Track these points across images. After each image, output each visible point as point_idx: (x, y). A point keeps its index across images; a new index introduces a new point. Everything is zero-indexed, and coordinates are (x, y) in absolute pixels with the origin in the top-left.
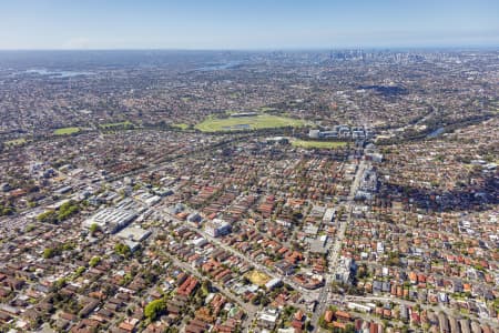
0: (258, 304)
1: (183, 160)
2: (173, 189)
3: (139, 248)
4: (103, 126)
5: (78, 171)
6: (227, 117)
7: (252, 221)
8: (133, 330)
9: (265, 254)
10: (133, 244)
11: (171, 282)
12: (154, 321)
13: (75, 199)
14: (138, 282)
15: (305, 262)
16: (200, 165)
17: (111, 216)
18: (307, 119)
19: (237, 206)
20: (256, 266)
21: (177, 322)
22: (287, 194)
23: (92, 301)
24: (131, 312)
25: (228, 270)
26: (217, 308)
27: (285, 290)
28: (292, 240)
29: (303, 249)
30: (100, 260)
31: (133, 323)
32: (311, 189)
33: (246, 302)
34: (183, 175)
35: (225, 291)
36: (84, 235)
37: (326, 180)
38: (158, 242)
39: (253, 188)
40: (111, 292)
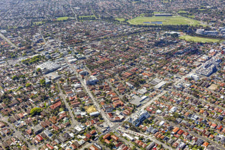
0: (79, 121)
1: (105, 41)
2: (87, 56)
3: (50, 83)
4: (80, 17)
5: (53, 40)
6: (151, 16)
7: (113, 80)
8: (23, 118)
9: (104, 98)
10: (47, 81)
11: (52, 102)
12: (33, 116)
13: (41, 54)
14: (39, 98)
15: (122, 108)
16: (112, 44)
17: (49, 65)
18: (205, 20)
19: (112, 71)
20: (95, 103)
21: (41, 120)
22: (147, 69)
23: (16, 102)
24: (26, 110)
25: (79, 103)
26: (60, 118)
27: (98, 118)
28: (127, 95)
29: (128, 101)
30: (31, 85)
31: (24, 115)
32: (164, 68)
33: (76, 119)
34: (98, 49)
35: (71, 112)
36: (34, 73)
37: (179, 63)
38: (60, 82)
39: (130, 62)
40: (26, 100)
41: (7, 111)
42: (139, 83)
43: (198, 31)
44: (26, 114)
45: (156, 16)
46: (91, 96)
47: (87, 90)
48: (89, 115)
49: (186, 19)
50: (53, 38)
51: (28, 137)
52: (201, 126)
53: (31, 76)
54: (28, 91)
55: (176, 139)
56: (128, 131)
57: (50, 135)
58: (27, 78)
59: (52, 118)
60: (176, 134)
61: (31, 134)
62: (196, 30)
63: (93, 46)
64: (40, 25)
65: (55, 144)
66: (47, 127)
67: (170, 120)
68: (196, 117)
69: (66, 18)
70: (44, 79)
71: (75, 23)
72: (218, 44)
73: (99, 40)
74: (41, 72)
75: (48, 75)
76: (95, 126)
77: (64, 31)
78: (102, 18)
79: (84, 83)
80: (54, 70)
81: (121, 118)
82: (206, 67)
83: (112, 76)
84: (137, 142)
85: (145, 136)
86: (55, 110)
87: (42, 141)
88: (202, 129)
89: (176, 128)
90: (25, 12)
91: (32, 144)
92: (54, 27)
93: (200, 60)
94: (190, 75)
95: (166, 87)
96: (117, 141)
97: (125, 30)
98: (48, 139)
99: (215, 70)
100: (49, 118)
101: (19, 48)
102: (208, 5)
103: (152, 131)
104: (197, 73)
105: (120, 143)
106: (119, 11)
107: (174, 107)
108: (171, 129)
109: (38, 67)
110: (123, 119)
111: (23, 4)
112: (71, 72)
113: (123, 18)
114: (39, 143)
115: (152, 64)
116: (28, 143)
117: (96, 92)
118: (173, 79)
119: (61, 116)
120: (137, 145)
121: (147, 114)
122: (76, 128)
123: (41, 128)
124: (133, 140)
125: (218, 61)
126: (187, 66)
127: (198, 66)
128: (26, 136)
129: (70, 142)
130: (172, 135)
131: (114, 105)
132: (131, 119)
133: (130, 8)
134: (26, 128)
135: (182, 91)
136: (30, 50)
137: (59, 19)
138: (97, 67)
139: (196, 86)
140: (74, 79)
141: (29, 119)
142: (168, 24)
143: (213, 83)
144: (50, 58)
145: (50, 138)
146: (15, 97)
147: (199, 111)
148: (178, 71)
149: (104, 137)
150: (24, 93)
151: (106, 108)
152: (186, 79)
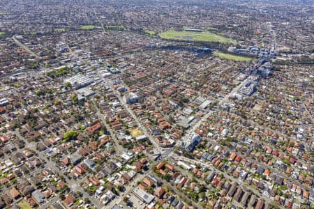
0: (125, 148)
1: (139, 54)
2: (122, 70)
3: (83, 100)
4: (107, 27)
5: (80, 51)
6: (181, 30)
7: (155, 98)
8: (55, 144)
9: (149, 119)
10: (80, 97)
11: (89, 123)
12: (67, 141)
13: (69, 66)
14: (72, 119)
15: (170, 130)
16: (147, 58)
17: (79, 79)
18: (234, 38)
19: (152, 87)
20: (140, 125)
21: (78, 145)
22: (188, 86)
23: (44, 123)
24: (58, 134)
25: (121, 124)
26: (102, 144)
27: (147, 143)
28: (172, 115)
29: (174, 122)
30: (60, 102)
31: (56, 140)
32: (205, 85)
33: (120, 144)
34: (133, 63)
35: (113, 136)
36: (62, 87)
37: (219, 81)
38: (96, 99)
39: (169, 78)
40: (56, 121)
41: (33, 135)
42: (183, 102)
43: (230, 49)
44: (58, 138)
46: (133, 116)
47: (129, 110)
48: (135, 139)
49: (216, 36)
50: (80, 48)
51: (64, 170)
52: (257, 151)
53: (60, 92)
54: (57, 110)
55: (235, 166)
56: (181, 158)
57: (93, 166)
58: (54, 94)
59: (92, 144)
60: (234, 160)
61: (68, 165)
62: (228, 47)
63: (127, 59)
64: (62, 32)
65: (100, 177)
66: (87, 154)
67: (225, 145)
68: (250, 140)
69: (92, 27)
70: (76, 95)
71: (103, 33)
72: (251, 62)
73: (132, 53)
74: (71, 87)
75: (81, 91)
76: (145, 152)
77: (91, 40)
78: (131, 29)
79: (124, 100)
80: (86, 85)
81: (172, 143)
82: (247, 85)
83: (153, 93)
84: (195, 171)
85: (202, 164)
86: (94, 133)
87: (83, 173)
88: (258, 154)
89: (233, 154)
90: (44, 17)
91: (70, 178)
92: (79, 36)
93: (239, 79)
94: (234, 94)
95: (211, 107)
96: (173, 171)
97: (157, 44)
98: (90, 172)
99: (255, 90)
100: (88, 144)
101: (41, 58)
102: (234, 23)
103: (209, 158)
104: (239, 92)
105: (177, 173)
106: (148, 23)
107: (225, 130)
108: (228, 155)
109: (67, 80)
110: (174, 144)
111: (41, 7)
112: (107, 88)
113: (153, 30)
114: (79, 176)
115: (192, 82)
116: (65, 177)
117: (139, 112)
118: (216, 98)
119: (102, 141)
120: (195, 175)
121: (199, 137)
122: (123, 156)
123: (80, 157)
124: (190, 170)
125: (256, 81)
126: (227, 84)
127: (238, 85)
128: (61, 167)
129: (118, 174)
130: (230, 163)
131: (161, 127)
132: (183, 144)
133: (159, 21)
134: (61, 157)
135: (228, 111)
136: (53, 60)
137: (84, 27)
138: (135, 82)
139: (241, 107)
140: (112, 96)
141: (63, 145)
142: (203, 40)
143: (256, 103)
144: (80, 70)
145: (93, 169)
146: (43, 117)
147: (250, 134)
148: (220, 90)
149: (158, 167)
150: (54, 112)
151: (153, 131)
152: (230, 98)
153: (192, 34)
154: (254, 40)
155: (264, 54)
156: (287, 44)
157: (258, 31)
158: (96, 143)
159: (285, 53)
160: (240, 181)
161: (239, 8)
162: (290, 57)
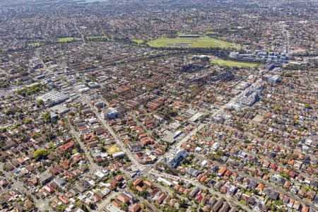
0: (100, 165)
1: (123, 66)
2: (101, 85)
3: (56, 118)
4: (88, 38)
5: (56, 65)
6: (175, 37)
7: (138, 113)
8: (23, 163)
9: (128, 135)
10: (53, 115)
11: (62, 141)
12: (37, 161)
13: (42, 83)
14: (43, 137)
15: (152, 146)
16: (132, 70)
17: (54, 96)
18: (238, 42)
19: (135, 101)
20: (118, 142)
21: (49, 165)
22: (177, 98)
23: (13, 143)
24: (27, 154)
25: (97, 141)
26: (74, 162)
27: (124, 160)
28: (156, 130)
29: (158, 137)
30: (31, 121)
31: (25, 159)
32: (198, 97)
33: (95, 162)
34: (115, 76)
35: (87, 154)
36: (34, 105)
37: (215, 92)
38: (70, 116)
39: (155, 91)
40: (26, 140)
41: (1, 155)
42: (170, 116)
43: (232, 54)
44: (27, 158)
45: (181, 37)
46: (112, 133)
47: (107, 127)
48: (112, 157)
49: (216, 41)
50: (56, 63)
51: (32, 190)
52: (252, 165)
53: (31, 110)
54: (27, 130)
55: (223, 181)
56: (164, 174)
57: (63, 185)
58: (25, 113)
59: (64, 162)
60: (223, 175)
61: (36, 185)
62: (229, 53)
63: (108, 72)
64: (37, 47)
65: (70, 195)
66: (57, 174)
67: (214, 159)
68: (244, 154)
69: (70, 39)
70: (48, 113)
71: (83, 45)
72: (256, 69)
73: (115, 65)
74: (44, 105)
75: (54, 108)
76: (121, 169)
77: (69, 54)
78: (116, 39)
79: (102, 116)
80: (60, 102)
81: (153, 159)
82: (248, 95)
83: (136, 108)
84: (176, 187)
85: (185, 181)
86: (67, 151)
87: (52, 192)
88: (253, 169)
89: (222, 168)
90: (17, 32)
91: (38, 198)
92: (55, 49)
93: (239, 88)
94: (230, 104)
95: (203, 120)
96: (152, 187)
97: (145, 53)
98: (60, 191)
99: (257, 99)
100: (59, 162)
101: (11, 76)
102: (239, 25)
103: (194, 174)
104: (237, 102)
105: (155, 190)
106: (135, 31)
107: (216, 143)
108: (217, 170)
109: (39, 98)
110: (156, 160)
111: (14, 21)
112: (84, 104)
113: (142, 39)
114: (48, 196)
115: (182, 93)
116: (32, 196)
117: (118, 127)
118: (210, 110)
119: (75, 158)
120: (176, 191)
121: (184, 152)
122: (97, 174)
123: (50, 175)
124: (171, 186)
125: (260, 88)
126: (224, 94)
127: (237, 94)
128: (29, 187)
129: (90, 192)
130: (218, 178)
131: (143, 142)
132: (166, 159)
133: (149, 28)
134: (29, 177)
135: (223, 123)
136: (25, 78)
137: (61, 40)
138: (116, 96)
139: (238, 118)
140: (88, 112)
141: (32, 164)
142: (196, 47)
143: (257, 113)
144: (54, 87)
145: (63, 188)
146: (11, 136)
147: (246, 147)
148: (215, 101)
149: (134, 183)
150: (23, 131)
151: (133, 147)
152: (225, 109)
153: (187, 41)
154: (262, 43)
155: (273, 58)
156: (302, 46)
157: (268, 33)
158: (68, 161)
159: (300, 56)
160: (228, 196)
161: (247, 7)
162: (306, 60)
